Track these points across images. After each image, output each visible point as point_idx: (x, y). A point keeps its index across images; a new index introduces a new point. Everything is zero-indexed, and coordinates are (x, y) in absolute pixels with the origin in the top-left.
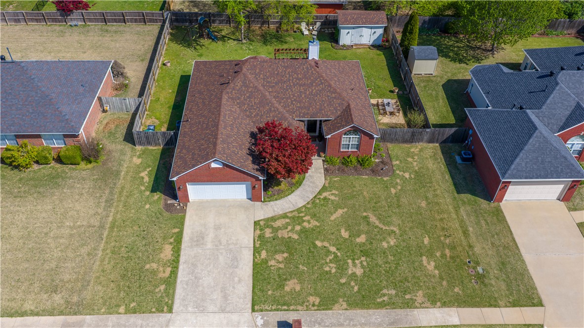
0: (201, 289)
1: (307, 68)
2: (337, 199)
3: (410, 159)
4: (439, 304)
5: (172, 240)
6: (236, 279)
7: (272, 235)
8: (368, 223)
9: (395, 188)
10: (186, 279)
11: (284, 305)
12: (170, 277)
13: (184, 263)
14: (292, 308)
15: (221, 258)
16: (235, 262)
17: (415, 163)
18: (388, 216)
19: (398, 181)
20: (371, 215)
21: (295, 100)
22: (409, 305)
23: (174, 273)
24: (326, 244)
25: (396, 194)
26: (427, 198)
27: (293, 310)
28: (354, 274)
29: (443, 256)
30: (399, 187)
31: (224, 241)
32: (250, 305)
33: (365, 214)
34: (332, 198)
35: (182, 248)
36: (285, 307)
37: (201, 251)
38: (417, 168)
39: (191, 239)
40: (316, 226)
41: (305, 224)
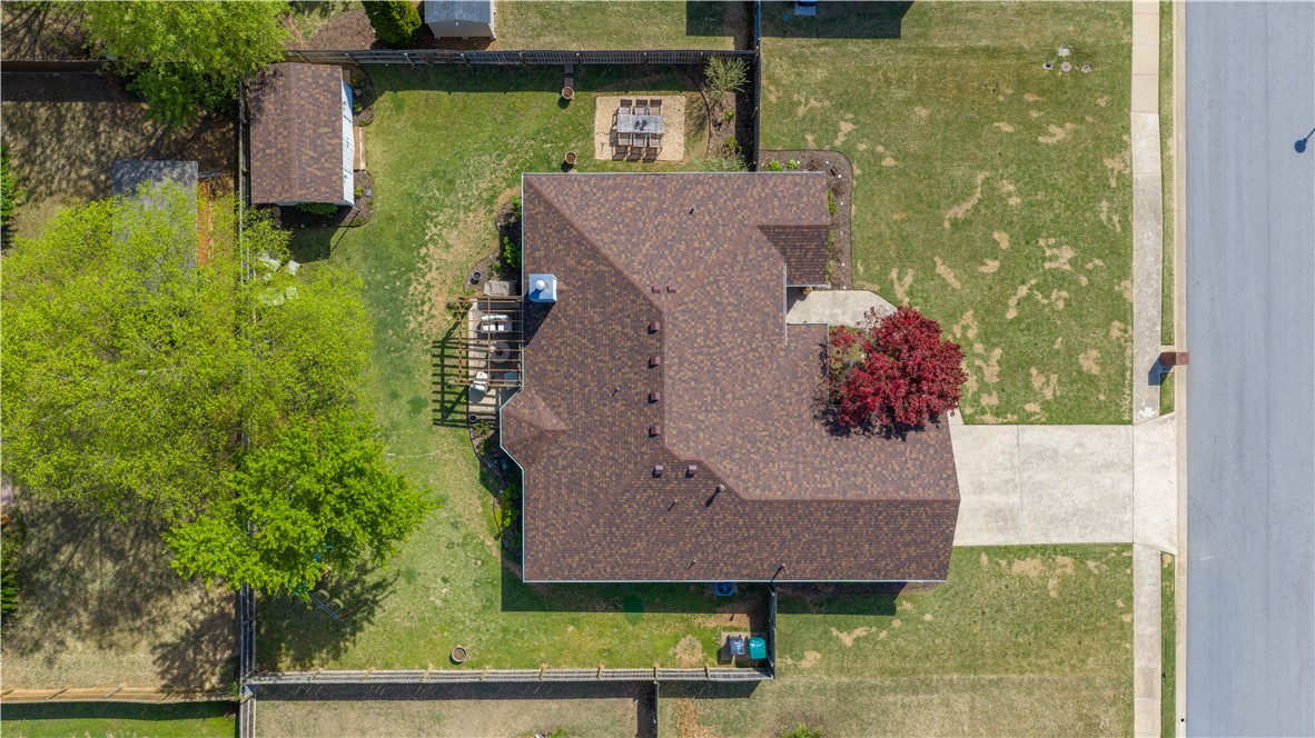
0: (1094, 505)
1: (684, 312)
2: (911, 272)
3: (801, 111)
4: (1125, 138)
5: (1003, 563)
6: (1077, 450)
7: (994, 393)
8: (967, 222)
9: (881, 157)
10: (1077, 530)
11: (1123, 376)
12: (1073, 555)
13: (1047, 537)
14: (1128, 364)
15: (1039, 477)
16: (1046, 455)
17: (812, 102)
18: (952, 183)
19: (862, 147)
20: (950, 214)
21: (749, 344)
22: (1126, 183)
23: (1065, 550)
24: (1013, 302)
25: (896, 159)
26: (908, 102)
27: (1132, 362)
28: (1072, 262)
29: (1035, 106)
30: (880, 149)
31: (1007, 475)
32: (1122, 428)
33: (947, 225)
34: (908, 280)
35: (1018, 543)
36: (1128, 374)
37: (1025, 512)
38: (827, 103)
39: (1001, 530)
40: (974, 316)
41: (971, 334)
